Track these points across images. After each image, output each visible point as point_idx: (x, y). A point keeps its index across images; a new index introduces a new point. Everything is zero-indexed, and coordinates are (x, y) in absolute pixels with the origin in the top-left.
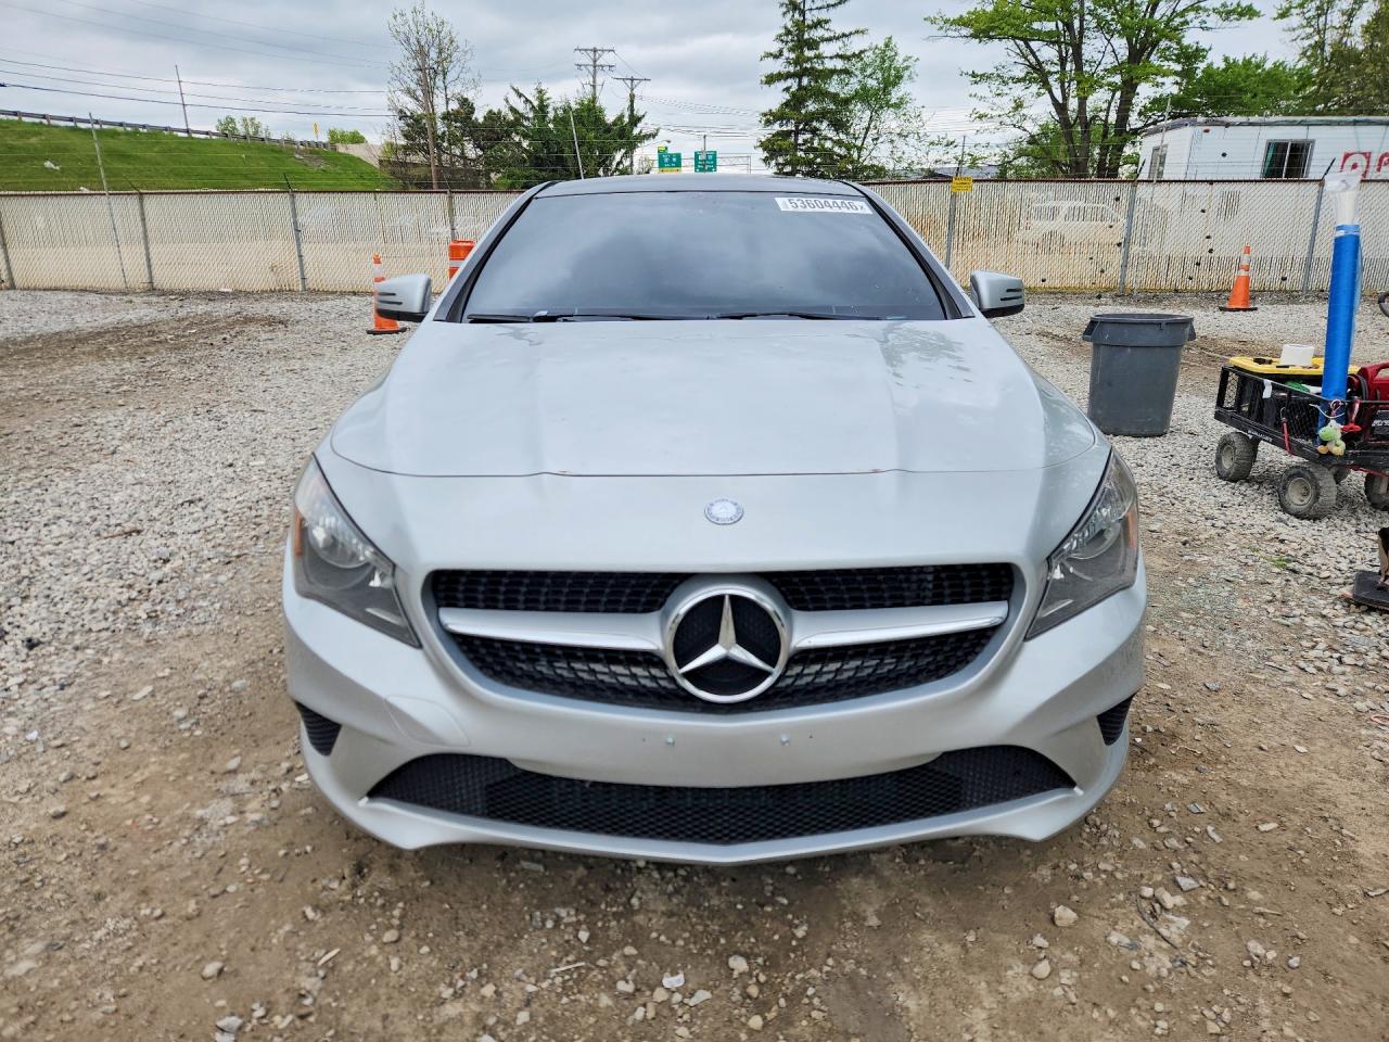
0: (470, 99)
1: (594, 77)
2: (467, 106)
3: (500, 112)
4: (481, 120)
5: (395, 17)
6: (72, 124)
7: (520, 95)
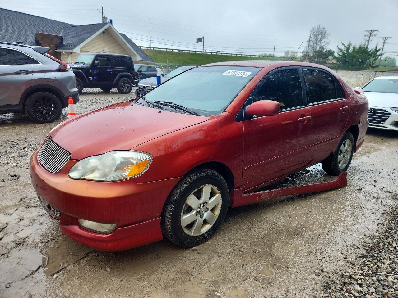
0: (324, 47)
1: (369, 38)
2: (322, 48)
3: (330, 50)
4: (324, 52)
5: (312, 28)
6: (240, 56)
7: (343, 44)
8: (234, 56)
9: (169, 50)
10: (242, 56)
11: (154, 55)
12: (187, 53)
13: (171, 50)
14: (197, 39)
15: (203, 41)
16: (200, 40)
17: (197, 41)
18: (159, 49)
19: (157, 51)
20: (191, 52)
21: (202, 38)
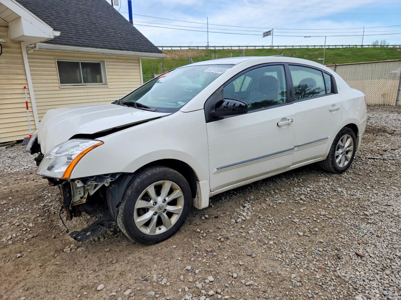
6: (328, 47)
8: (318, 48)
9: (227, 48)
10: (330, 47)
11: (207, 56)
12: (250, 49)
13: (230, 48)
14: (264, 33)
15: (272, 34)
16: (267, 34)
17: (264, 35)
18: (214, 48)
19: (211, 50)
20: (257, 48)
21: (270, 31)
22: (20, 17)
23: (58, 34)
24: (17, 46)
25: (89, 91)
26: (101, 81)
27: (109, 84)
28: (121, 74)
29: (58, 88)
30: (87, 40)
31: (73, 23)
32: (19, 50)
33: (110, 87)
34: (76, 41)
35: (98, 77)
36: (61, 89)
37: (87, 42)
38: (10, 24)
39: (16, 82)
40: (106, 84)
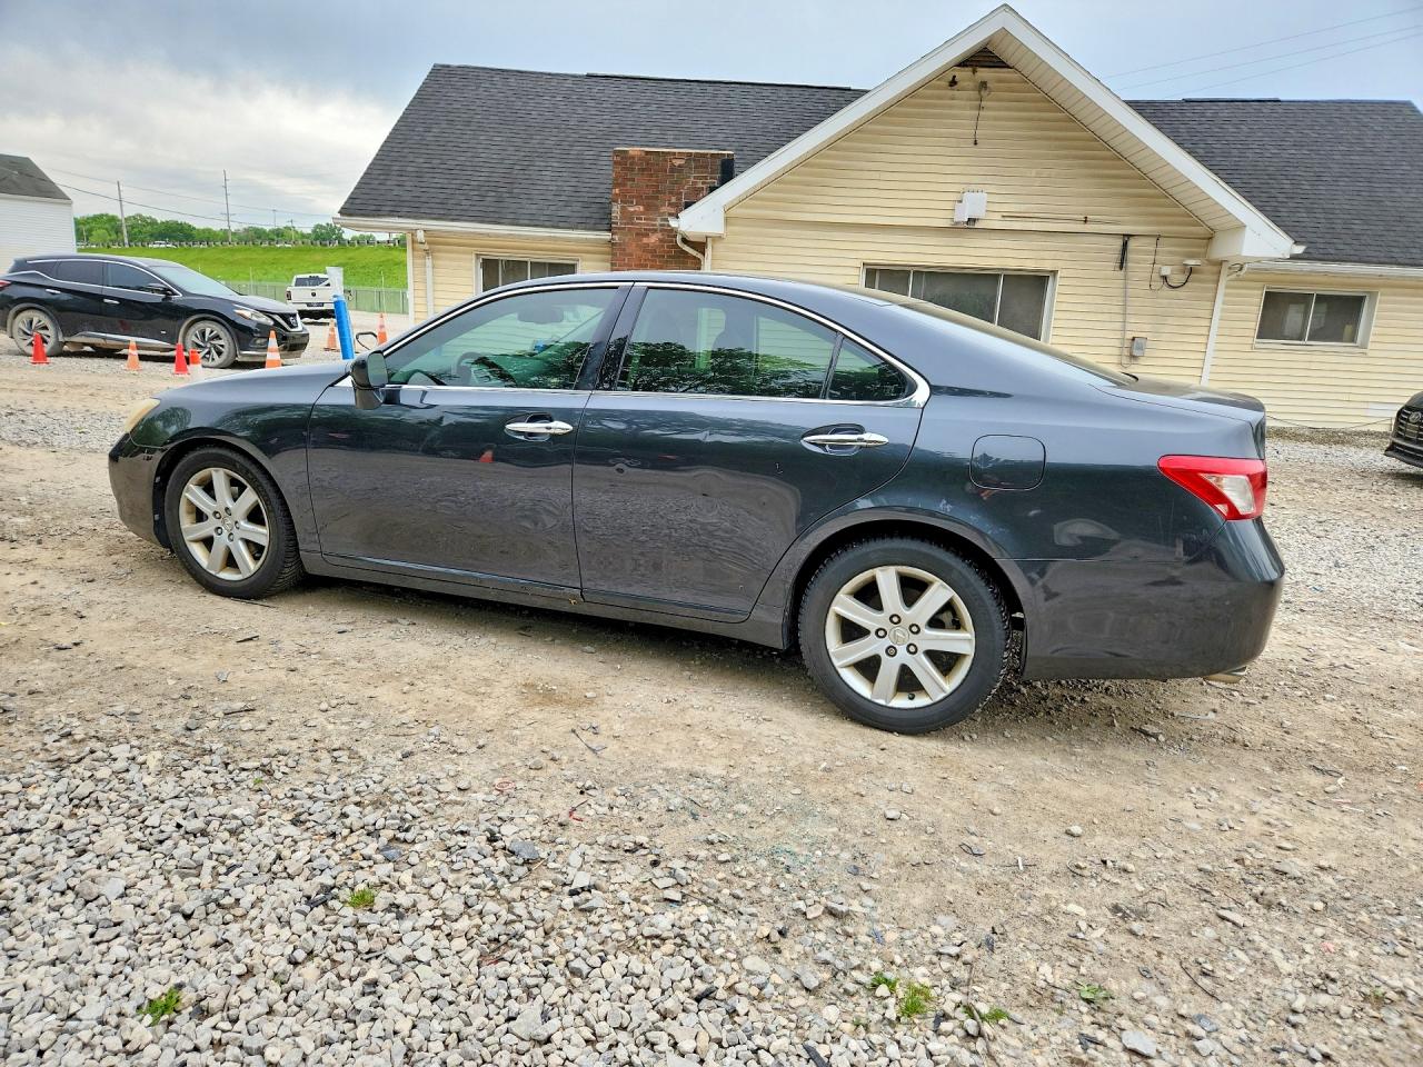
22: (1244, 226)
23: (1299, 250)
24: (1215, 269)
25: (1314, 358)
26: (1353, 339)
27: (1370, 346)
28: (1413, 324)
29: (1248, 348)
30: (1346, 247)
31: (1325, 206)
32: (1215, 277)
33: (1370, 354)
34: (1321, 251)
35: (1348, 329)
36: (1254, 349)
37: (1349, 250)
38: (1217, 235)
39: (1191, 331)
40: (1364, 346)
